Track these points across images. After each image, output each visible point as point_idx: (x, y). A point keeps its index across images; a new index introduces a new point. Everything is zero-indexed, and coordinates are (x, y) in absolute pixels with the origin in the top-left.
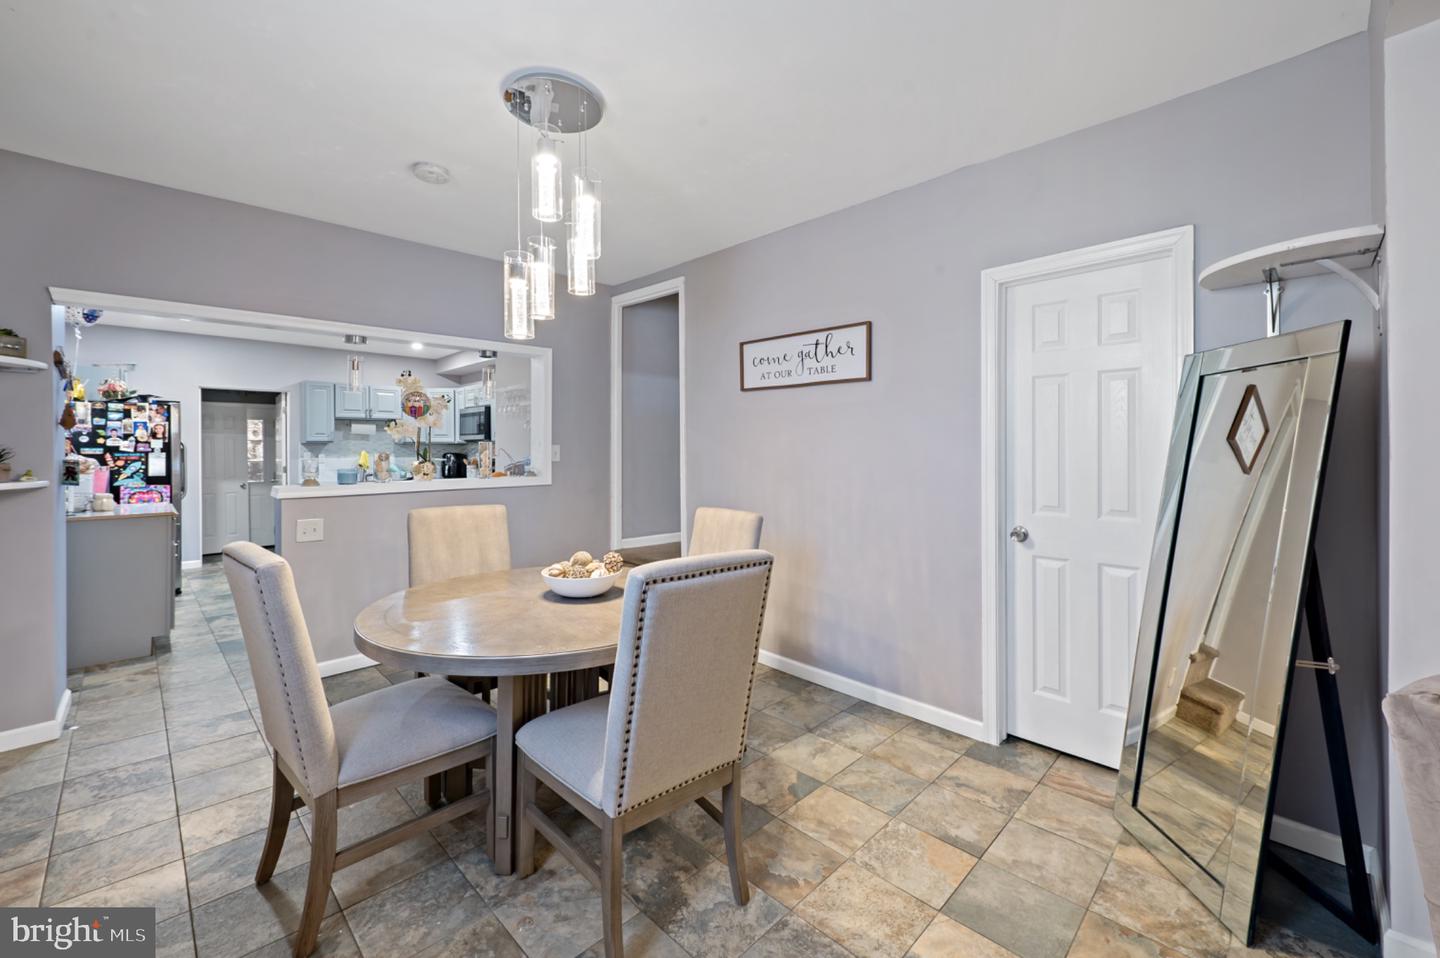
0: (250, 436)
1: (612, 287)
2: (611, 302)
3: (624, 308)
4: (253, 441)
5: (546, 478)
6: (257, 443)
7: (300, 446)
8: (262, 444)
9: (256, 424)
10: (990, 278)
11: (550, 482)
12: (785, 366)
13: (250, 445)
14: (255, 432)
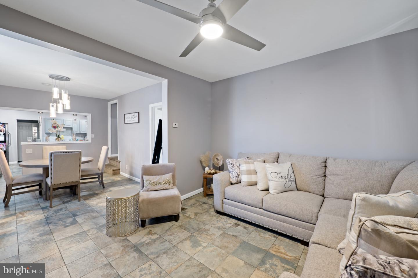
0: (33, 131)
1: (108, 100)
2: (108, 103)
3: (111, 105)
4: (34, 133)
5: (90, 141)
6: (35, 133)
7: (45, 134)
8: (37, 133)
9: (35, 128)
10: (151, 106)
11: (91, 142)
12: (130, 119)
13: (33, 133)
14: (35, 130)
